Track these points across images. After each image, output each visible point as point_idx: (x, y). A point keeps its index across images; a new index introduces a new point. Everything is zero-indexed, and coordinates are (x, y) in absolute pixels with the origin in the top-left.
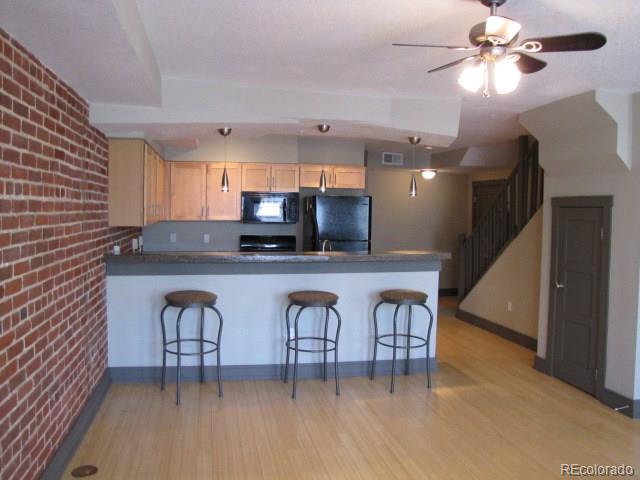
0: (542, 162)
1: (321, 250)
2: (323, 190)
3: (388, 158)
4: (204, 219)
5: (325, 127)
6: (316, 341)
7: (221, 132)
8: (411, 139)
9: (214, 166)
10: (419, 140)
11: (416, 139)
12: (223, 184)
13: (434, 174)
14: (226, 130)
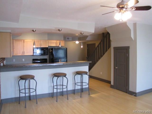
0: (111, 39)
1: (59, 62)
2: (60, 46)
3: (68, 39)
4: (23, 55)
5: (60, 30)
6: (60, 86)
7: (33, 31)
8: (81, 33)
9: (25, 41)
10: (83, 33)
11: (82, 33)
12: (34, 45)
13: (78, 42)
14: (34, 30)
